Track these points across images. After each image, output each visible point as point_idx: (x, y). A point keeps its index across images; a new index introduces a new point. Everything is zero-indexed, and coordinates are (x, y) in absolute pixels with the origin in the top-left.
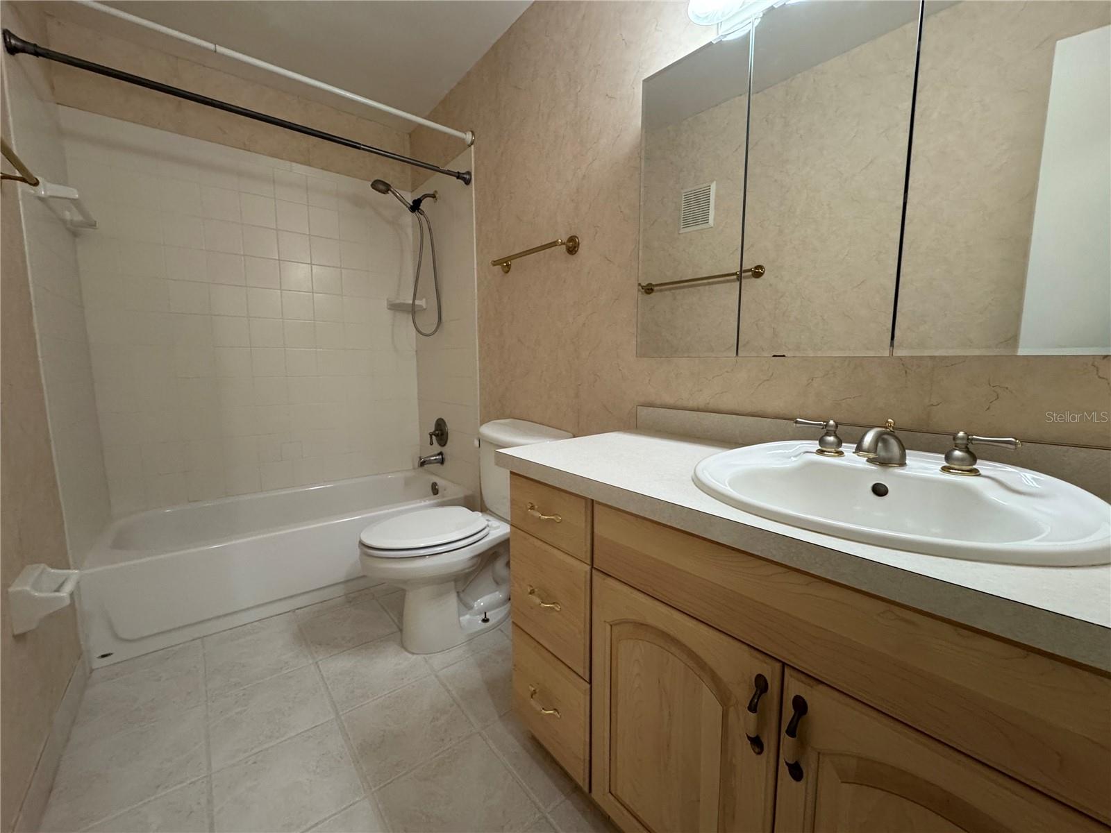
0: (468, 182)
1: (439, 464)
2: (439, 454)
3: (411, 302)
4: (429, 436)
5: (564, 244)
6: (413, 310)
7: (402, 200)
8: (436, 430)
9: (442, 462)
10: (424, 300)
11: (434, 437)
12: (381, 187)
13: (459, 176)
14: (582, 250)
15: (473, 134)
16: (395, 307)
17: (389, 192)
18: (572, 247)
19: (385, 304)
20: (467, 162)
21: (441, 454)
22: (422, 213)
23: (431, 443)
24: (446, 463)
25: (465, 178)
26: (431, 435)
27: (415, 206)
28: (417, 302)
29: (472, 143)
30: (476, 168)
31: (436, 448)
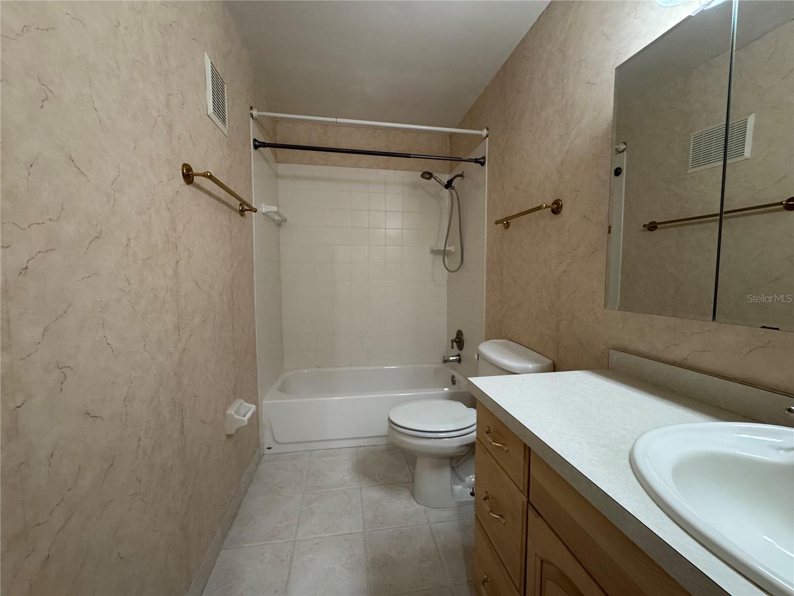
0: (483, 164)
1: (457, 363)
2: (457, 356)
3: (443, 248)
4: (451, 343)
5: (549, 207)
6: (444, 253)
7: (440, 182)
8: (456, 338)
9: (459, 361)
10: (453, 246)
11: (455, 344)
12: (427, 176)
13: (476, 161)
14: (564, 211)
15: (488, 129)
16: (435, 252)
17: (432, 178)
18: (557, 208)
19: (428, 250)
20: (484, 150)
21: (459, 355)
22: (453, 188)
23: (452, 347)
24: (462, 362)
25: (481, 162)
26: (452, 341)
27: (449, 185)
28: (447, 248)
29: (487, 136)
30: (489, 154)
31: (456, 351)
